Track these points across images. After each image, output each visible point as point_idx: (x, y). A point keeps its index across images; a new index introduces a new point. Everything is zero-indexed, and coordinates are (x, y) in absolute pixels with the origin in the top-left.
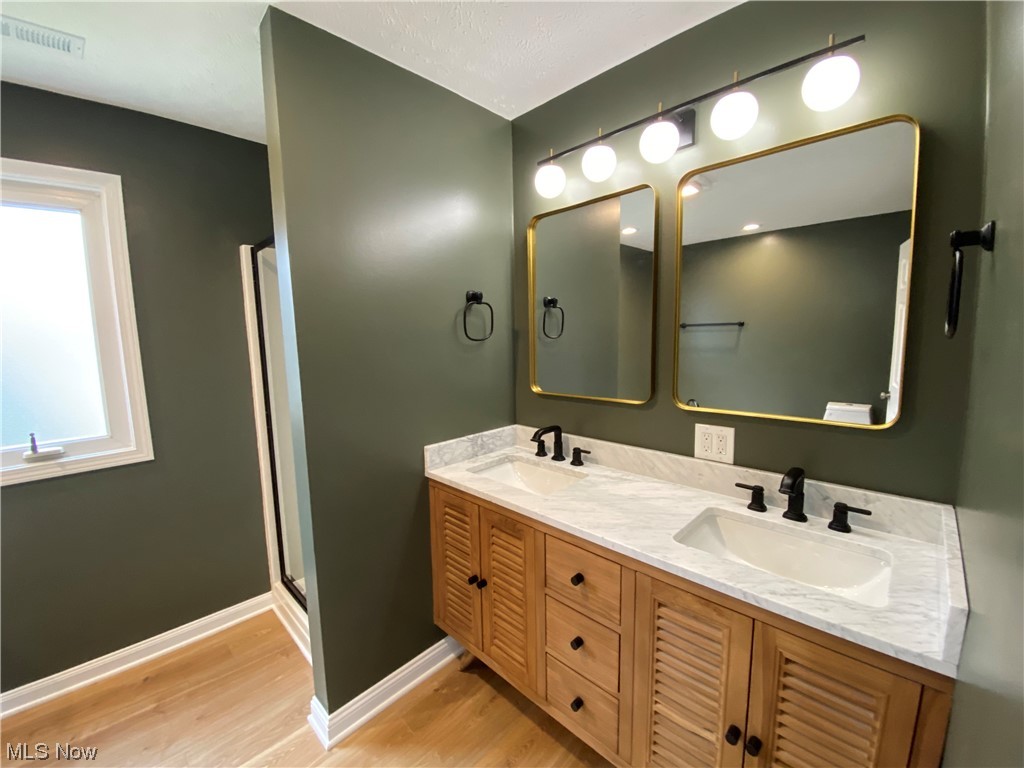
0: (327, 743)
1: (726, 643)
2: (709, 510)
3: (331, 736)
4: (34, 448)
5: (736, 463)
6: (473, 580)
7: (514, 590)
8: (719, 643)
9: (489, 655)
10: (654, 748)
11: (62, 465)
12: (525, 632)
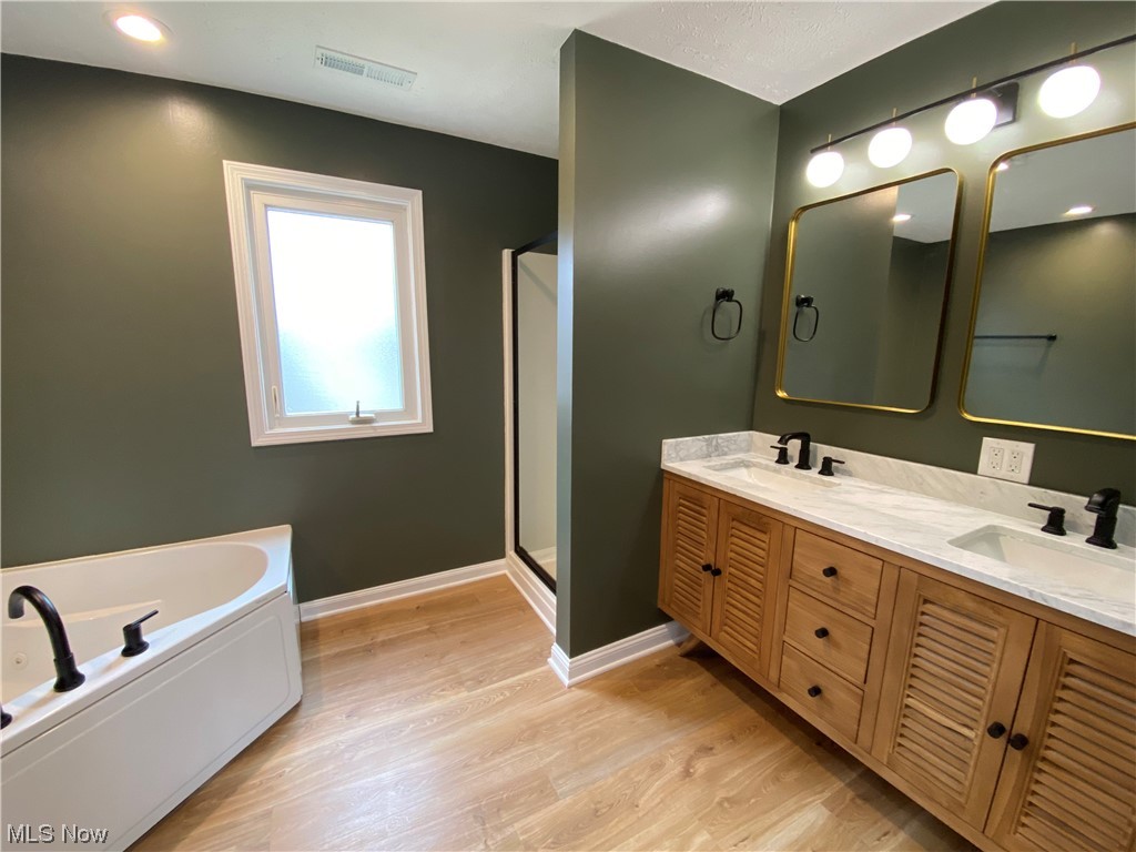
0: (567, 682)
1: (1000, 642)
2: (989, 527)
3: (571, 676)
4: (358, 413)
5: (1030, 484)
6: (707, 568)
7: (753, 582)
8: (993, 642)
9: (717, 641)
10: (899, 740)
11: (375, 428)
12: (760, 621)
